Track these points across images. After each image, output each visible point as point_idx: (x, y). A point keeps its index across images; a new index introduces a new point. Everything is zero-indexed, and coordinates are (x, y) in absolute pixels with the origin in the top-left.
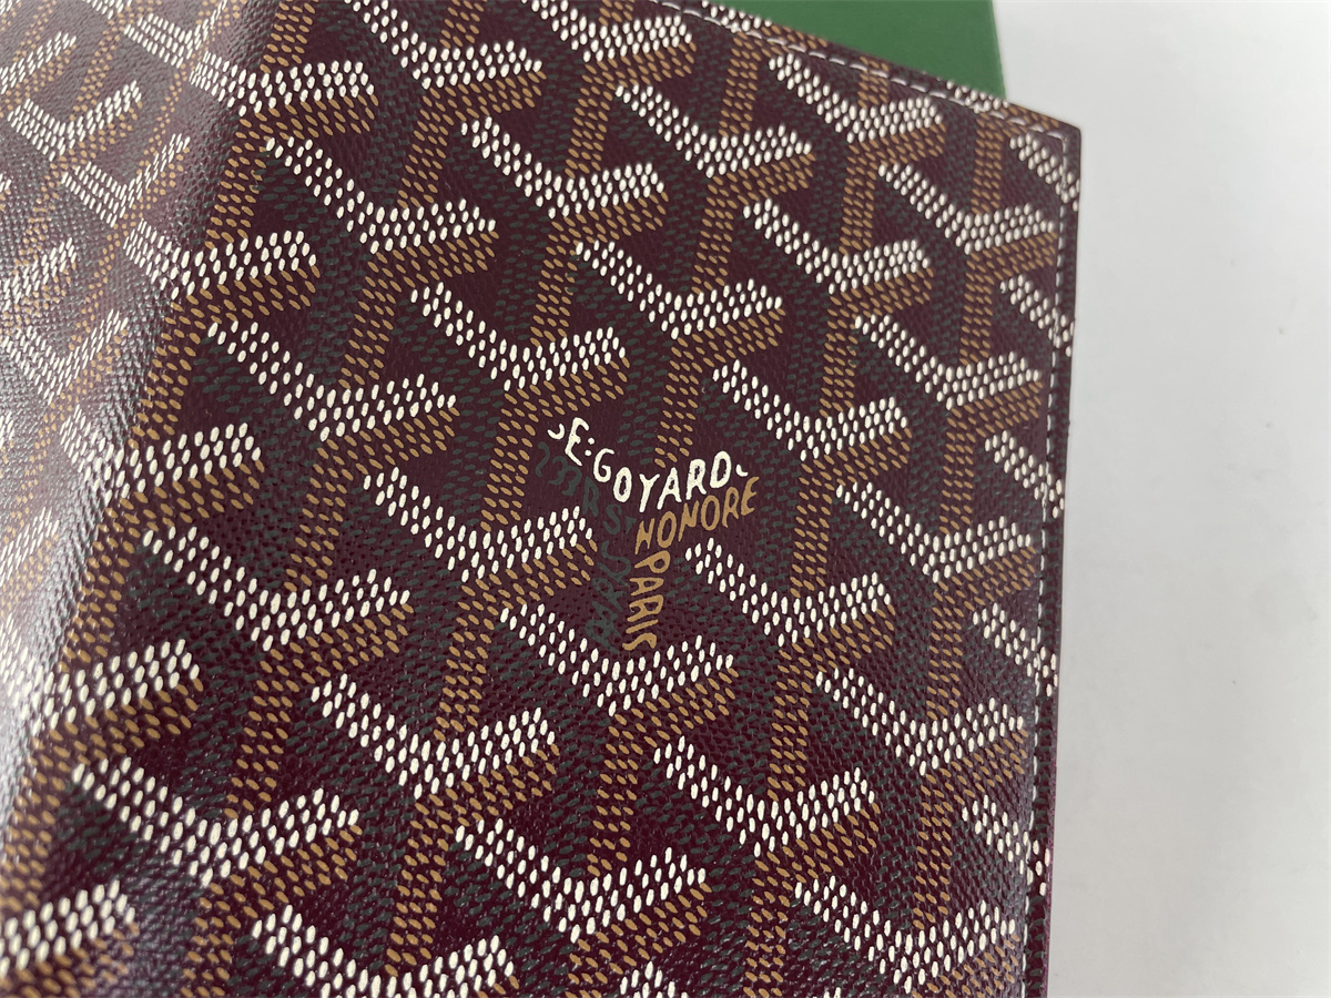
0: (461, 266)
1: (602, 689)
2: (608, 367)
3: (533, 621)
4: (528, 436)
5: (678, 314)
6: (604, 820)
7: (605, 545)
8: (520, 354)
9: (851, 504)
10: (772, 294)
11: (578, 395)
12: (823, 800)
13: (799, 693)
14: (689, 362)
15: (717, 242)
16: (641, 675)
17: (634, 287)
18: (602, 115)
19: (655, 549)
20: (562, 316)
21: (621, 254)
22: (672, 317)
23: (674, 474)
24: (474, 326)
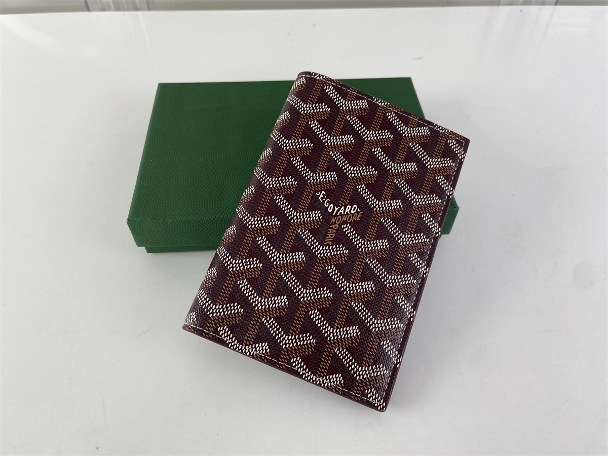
0: (303, 153)
1: (317, 251)
2: (332, 181)
3: (305, 233)
4: (311, 193)
5: (351, 171)
6: (313, 278)
7: (324, 220)
8: (313, 175)
9: (384, 223)
10: (375, 170)
11: (324, 186)
12: (362, 286)
13: (362, 262)
14: (352, 183)
15: (364, 156)
16: (327, 250)
17: (342, 164)
18: (342, 123)
19: (335, 223)
20: (324, 168)
21: (340, 156)
22: (350, 172)
23: (343, 207)
24: (304, 167)
